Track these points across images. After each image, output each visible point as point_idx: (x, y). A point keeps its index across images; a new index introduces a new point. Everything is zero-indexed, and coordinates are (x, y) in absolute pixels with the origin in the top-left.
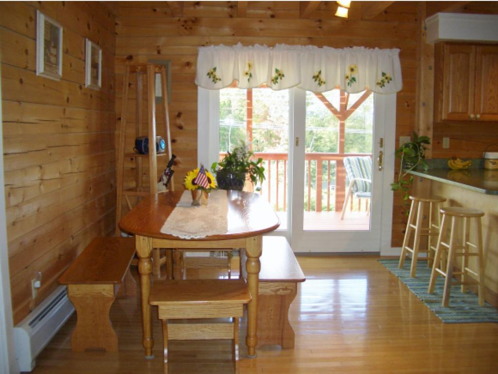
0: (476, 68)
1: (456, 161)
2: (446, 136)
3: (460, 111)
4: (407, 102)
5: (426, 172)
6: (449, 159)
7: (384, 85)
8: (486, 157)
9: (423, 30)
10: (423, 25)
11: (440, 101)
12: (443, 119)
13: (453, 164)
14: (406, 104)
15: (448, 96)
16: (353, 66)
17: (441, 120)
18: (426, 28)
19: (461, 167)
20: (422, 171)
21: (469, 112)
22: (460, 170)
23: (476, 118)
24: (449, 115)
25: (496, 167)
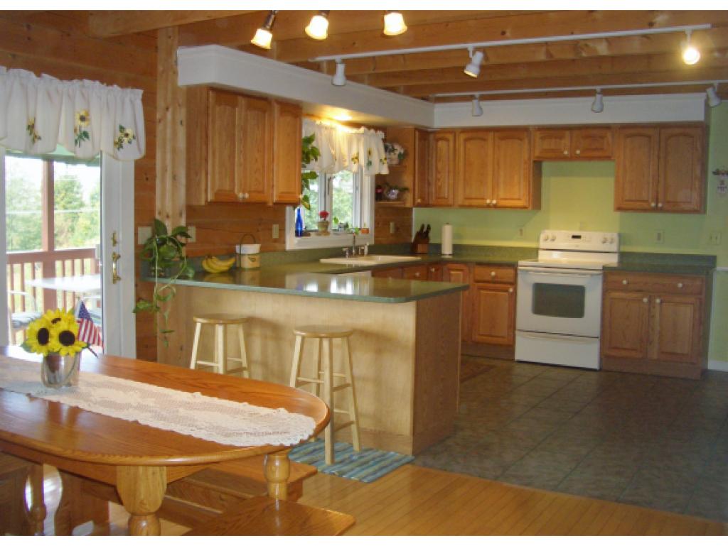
0: (241, 127)
1: (213, 261)
2: (193, 224)
3: (226, 188)
4: (146, 174)
7: (121, 146)
8: (242, 252)
9: (174, 65)
10: (174, 58)
11: (204, 174)
12: (209, 200)
14: (145, 177)
16: (83, 113)
17: (207, 201)
18: (176, 62)
21: (236, 191)
23: (244, 198)
24: (216, 194)
25: (256, 264)
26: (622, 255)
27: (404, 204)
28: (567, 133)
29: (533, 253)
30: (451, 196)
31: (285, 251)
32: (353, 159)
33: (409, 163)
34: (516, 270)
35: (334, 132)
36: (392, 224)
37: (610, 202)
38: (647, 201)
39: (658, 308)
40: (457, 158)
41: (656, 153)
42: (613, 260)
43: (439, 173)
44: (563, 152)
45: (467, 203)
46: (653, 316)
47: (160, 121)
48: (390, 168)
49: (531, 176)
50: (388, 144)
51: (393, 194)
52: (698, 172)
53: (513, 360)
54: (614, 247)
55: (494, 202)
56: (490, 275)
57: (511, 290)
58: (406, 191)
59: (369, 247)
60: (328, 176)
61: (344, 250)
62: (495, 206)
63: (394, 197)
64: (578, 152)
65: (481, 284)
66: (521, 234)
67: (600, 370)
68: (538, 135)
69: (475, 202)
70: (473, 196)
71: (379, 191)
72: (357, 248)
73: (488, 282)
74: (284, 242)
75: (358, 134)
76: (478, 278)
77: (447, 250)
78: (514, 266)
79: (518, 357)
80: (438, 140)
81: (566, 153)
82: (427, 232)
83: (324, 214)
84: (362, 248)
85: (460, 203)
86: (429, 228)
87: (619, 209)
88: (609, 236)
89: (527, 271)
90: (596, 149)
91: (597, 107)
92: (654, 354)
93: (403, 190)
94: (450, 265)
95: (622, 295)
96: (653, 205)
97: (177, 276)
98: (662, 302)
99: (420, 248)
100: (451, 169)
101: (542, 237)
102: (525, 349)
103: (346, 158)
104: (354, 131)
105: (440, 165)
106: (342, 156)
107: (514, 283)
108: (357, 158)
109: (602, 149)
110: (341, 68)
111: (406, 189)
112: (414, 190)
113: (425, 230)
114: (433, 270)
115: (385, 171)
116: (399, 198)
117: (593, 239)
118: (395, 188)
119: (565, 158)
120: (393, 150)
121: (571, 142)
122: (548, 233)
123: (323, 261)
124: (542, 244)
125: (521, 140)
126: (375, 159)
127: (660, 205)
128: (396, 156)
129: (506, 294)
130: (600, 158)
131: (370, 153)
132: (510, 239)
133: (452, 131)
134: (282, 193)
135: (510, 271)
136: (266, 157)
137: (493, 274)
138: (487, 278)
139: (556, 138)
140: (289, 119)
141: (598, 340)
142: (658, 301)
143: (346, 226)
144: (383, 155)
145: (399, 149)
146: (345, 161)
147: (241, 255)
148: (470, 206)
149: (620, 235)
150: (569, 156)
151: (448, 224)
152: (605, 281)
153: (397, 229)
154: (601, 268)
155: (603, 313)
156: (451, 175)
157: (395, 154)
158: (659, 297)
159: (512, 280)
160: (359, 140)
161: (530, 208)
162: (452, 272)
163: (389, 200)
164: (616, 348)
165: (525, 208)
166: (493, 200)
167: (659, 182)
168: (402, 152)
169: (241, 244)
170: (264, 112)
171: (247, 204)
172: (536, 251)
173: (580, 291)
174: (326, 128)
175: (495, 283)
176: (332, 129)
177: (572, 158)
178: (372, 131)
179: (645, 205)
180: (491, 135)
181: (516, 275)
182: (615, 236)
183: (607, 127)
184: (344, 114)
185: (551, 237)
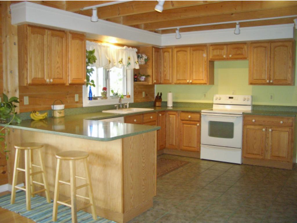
0: (48, 45)
1: (36, 114)
2: (26, 95)
3: (40, 77)
5: (19, 124)
6: (31, 112)
8: (54, 109)
9: (9, 13)
10: (9, 10)
11: (25, 70)
12: (28, 83)
13: (35, 116)
15: (31, 66)
17: (27, 84)
18: (10, 12)
19: (41, 118)
20: (16, 124)
21: (45, 78)
22: (41, 120)
23: (50, 82)
24: (33, 80)
25: (62, 115)
26: (254, 106)
27: (148, 83)
28: (225, 47)
29: (210, 106)
30: (171, 79)
31: (82, 107)
32: (119, 62)
33: (150, 63)
34: (200, 114)
35: (108, 49)
36: (144, 93)
37: (247, 80)
38: (265, 80)
39: (270, 133)
40: (173, 61)
41: (269, 56)
42: (249, 109)
43: (165, 68)
44: (223, 56)
45: (178, 82)
46: (268, 138)
47: (4, 43)
48: (140, 66)
49: (208, 68)
50: (139, 54)
51: (143, 78)
52: (290, 64)
53: (199, 159)
54: (249, 103)
55: (191, 81)
56: (188, 117)
57: (198, 124)
58: (149, 77)
59: (130, 104)
60: (107, 70)
61: (115, 106)
62: (191, 83)
63: (143, 80)
64: (230, 56)
65: (184, 122)
66: (205, 97)
67: (242, 164)
68: (211, 48)
69: (182, 82)
70: (181, 79)
71: (136, 77)
72: (123, 105)
73: (187, 120)
74: (82, 103)
75: (123, 49)
76: (182, 118)
77: (170, 105)
78: (199, 113)
79: (202, 157)
80: (164, 52)
81: (224, 56)
82: (160, 97)
83: (105, 89)
84: (126, 105)
85: (175, 82)
86: (161, 94)
87: (251, 84)
88: (246, 97)
89: (206, 115)
90: (239, 54)
91: (237, 32)
92: (268, 156)
93: (147, 76)
94: (169, 112)
95: (252, 127)
96: (268, 81)
97: (9, 123)
98: (272, 131)
99: (158, 104)
100: (171, 66)
101: (215, 98)
102: (206, 153)
103: (116, 61)
104: (120, 48)
105: (165, 64)
106: (113, 60)
107: (199, 121)
108: (121, 61)
109: (242, 54)
110: (95, 13)
111: (149, 76)
112: (153, 76)
113: (159, 95)
114: (160, 115)
115: (137, 67)
116: (145, 80)
117: (239, 99)
118: (144, 76)
119: (224, 59)
120: (142, 57)
121: (227, 51)
122: (217, 96)
123: (104, 111)
124: (215, 102)
125: (203, 51)
126: (132, 62)
127: (271, 81)
128: (144, 60)
129: (196, 126)
130: (241, 59)
131: (129, 59)
132: (199, 99)
133: (171, 48)
134: (74, 79)
135: (198, 115)
136: (64, 61)
137: (189, 116)
138: (187, 119)
139: (220, 49)
140: (77, 41)
141: (240, 149)
142: (270, 130)
143: (117, 94)
144: (136, 60)
145: (145, 57)
146: (115, 62)
147: (54, 110)
148: (180, 84)
149: (252, 97)
150: (226, 58)
151: (170, 92)
152: (244, 120)
153: (146, 95)
154: (242, 114)
155: (243, 136)
156: (171, 69)
157: (143, 59)
158: (271, 128)
159: (198, 120)
160: (122, 53)
161: (208, 84)
162: (171, 116)
163: (140, 81)
164: (249, 153)
165: (206, 84)
166: (190, 80)
167: (270, 70)
168: (146, 58)
169: (54, 104)
170: (62, 38)
171: (53, 85)
172: (212, 105)
173: (231, 125)
174: (104, 47)
175: (190, 121)
176: (107, 47)
177: (228, 59)
178: (130, 48)
179: (264, 82)
180: (189, 48)
181: (200, 117)
182: (250, 98)
183: (244, 43)
184: (114, 40)
185: (218, 98)
